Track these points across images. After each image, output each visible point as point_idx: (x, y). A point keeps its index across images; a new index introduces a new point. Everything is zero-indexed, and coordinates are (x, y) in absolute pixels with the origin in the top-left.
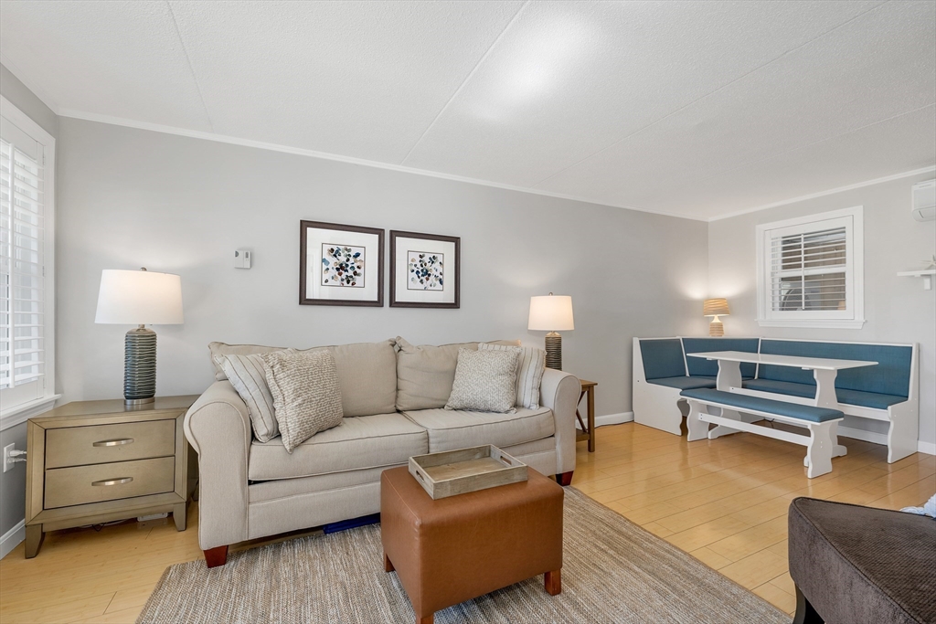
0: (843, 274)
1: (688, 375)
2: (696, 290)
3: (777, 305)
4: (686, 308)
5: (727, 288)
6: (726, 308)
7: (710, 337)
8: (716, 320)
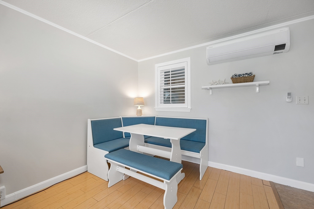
0: (184, 88)
1: (124, 137)
2: (132, 93)
3: (162, 101)
4: (127, 102)
5: (144, 93)
6: (143, 102)
7: (136, 116)
8: (139, 108)
